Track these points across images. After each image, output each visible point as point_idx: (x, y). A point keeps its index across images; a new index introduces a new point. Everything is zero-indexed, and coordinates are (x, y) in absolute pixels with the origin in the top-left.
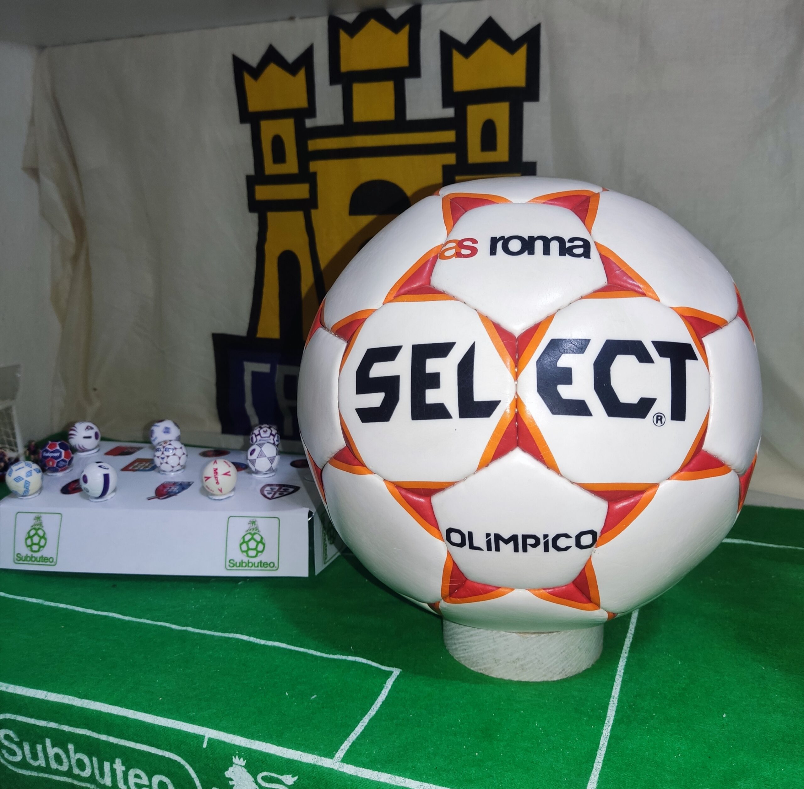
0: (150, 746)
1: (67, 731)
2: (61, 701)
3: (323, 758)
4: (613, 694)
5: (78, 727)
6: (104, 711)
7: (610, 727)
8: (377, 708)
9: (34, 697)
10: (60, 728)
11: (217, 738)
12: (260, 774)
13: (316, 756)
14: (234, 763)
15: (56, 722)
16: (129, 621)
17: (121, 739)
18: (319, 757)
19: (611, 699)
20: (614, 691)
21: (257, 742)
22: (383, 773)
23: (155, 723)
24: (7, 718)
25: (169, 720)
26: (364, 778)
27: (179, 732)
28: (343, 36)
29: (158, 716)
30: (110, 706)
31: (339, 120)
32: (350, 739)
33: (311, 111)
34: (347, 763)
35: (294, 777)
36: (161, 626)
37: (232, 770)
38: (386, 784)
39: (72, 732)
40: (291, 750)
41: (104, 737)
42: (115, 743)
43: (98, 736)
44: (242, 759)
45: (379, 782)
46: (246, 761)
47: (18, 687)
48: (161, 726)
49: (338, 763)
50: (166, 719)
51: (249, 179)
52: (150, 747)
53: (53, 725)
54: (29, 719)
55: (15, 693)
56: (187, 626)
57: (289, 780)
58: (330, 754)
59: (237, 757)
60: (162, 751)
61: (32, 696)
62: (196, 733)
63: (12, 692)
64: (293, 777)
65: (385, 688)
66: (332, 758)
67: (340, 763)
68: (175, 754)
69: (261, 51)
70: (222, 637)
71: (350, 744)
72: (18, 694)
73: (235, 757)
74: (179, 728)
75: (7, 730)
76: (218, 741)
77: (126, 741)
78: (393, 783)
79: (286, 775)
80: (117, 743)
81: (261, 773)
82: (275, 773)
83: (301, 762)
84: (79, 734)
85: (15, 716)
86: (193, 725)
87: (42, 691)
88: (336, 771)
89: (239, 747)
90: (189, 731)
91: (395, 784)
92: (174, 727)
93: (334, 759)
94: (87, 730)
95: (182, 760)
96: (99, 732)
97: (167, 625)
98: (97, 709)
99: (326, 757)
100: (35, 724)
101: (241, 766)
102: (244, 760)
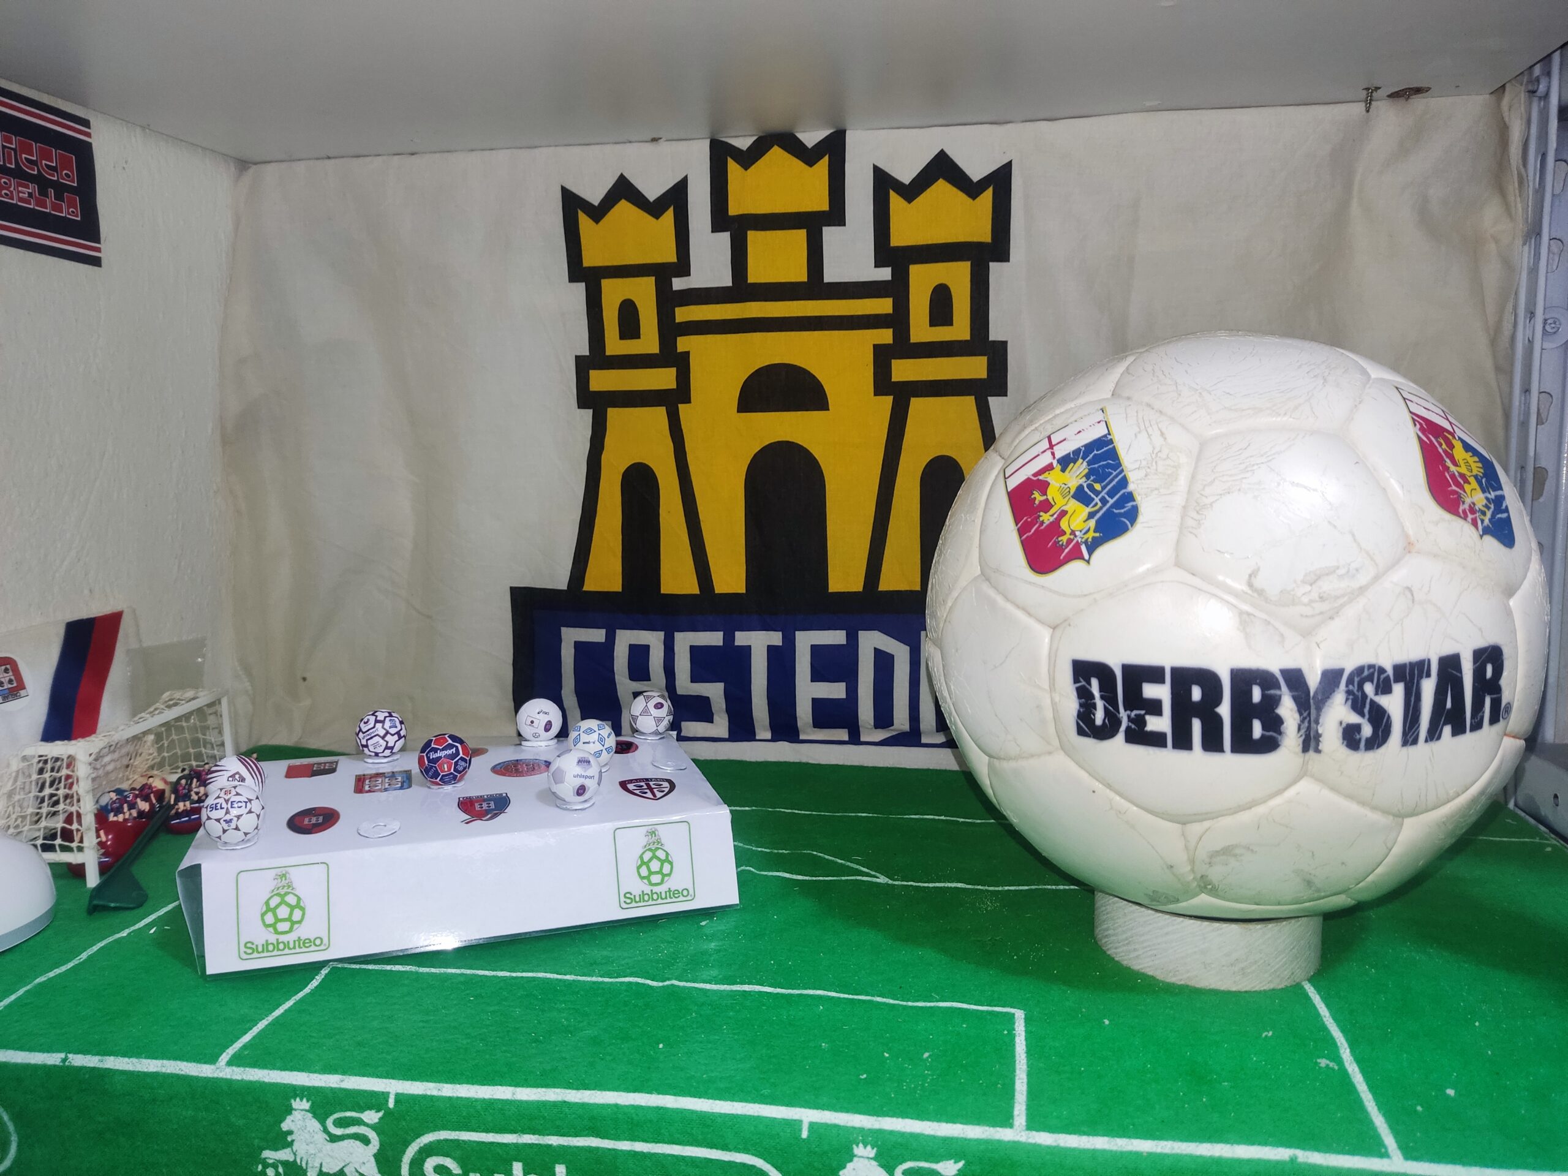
0: (707, 1147)
1: (555, 1144)
2: (544, 1099)
3: (998, 1129)
4: (1322, 1013)
5: (577, 1136)
6: (623, 1104)
7: (1348, 1050)
8: (1025, 1061)
9: (490, 1099)
10: (541, 1142)
11: (823, 1121)
12: (900, 1166)
13: (987, 1128)
14: (855, 1156)
15: (534, 1134)
16: (573, 980)
17: (656, 1143)
18: (991, 1128)
19: (1325, 1019)
20: (1320, 1011)
21: (887, 1119)
22: (1095, 1137)
23: (714, 1111)
24: (442, 1138)
25: (735, 1104)
26: (1070, 1148)
27: (758, 1119)
28: (733, 167)
29: (715, 1100)
30: (629, 1094)
31: (725, 279)
32: (1020, 1100)
33: (683, 267)
34: (1037, 1131)
35: (958, 1162)
36: (630, 983)
37: (852, 1167)
38: (1104, 1151)
39: (566, 1144)
40: (944, 1124)
41: (625, 1146)
42: (645, 1151)
43: (614, 1144)
44: (869, 1148)
45: (1093, 1150)
46: (875, 1149)
47: (458, 1086)
48: (725, 1114)
49: (1023, 1133)
50: (729, 1103)
51: (579, 359)
52: (709, 1150)
53: (528, 1139)
54: (484, 1134)
55: (455, 1095)
56: (669, 979)
57: (949, 1168)
58: (1006, 1121)
59: (861, 1145)
60: (728, 1153)
61: (487, 1097)
62: (786, 1118)
63: (451, 1095)
64: (955, 1162)
65: (1017, 1034)
66: (1011, 1126)
67: (1027, 1132)
68: (753, 1155)
69: (608, 182)
70: (732, 991)
71: (1024, 1107)
72: (461, 1098)
73: (857, 1146)
74: (756, 1114)
75: (441, 1158)
76: (826, 1124)
77: (665, 1146)
78: (1115, 1148)
79: (944, 1162)
80: (648, 1151)
81: (901, 1164)
82: (926, 1161)
83: (966, 1139)
84: (577, 1147)
85: (457, 1132)
86: (777, 1107)
87: (504, 1087)
88: (1025, 1143)
89: (861, 1130)
90: (774, 1116)
91: (1120, 1149)
92: (748, 1114)
93: (1015, 1127)
94: (591, 1138)
95: (765, 1163)
96: (617, 1138)
97: (639, 980)
98: (609, 1102)
99: (1001, 1127)
100: (496, 1141)
101: (868, 1158)
102: (873, 1149)
